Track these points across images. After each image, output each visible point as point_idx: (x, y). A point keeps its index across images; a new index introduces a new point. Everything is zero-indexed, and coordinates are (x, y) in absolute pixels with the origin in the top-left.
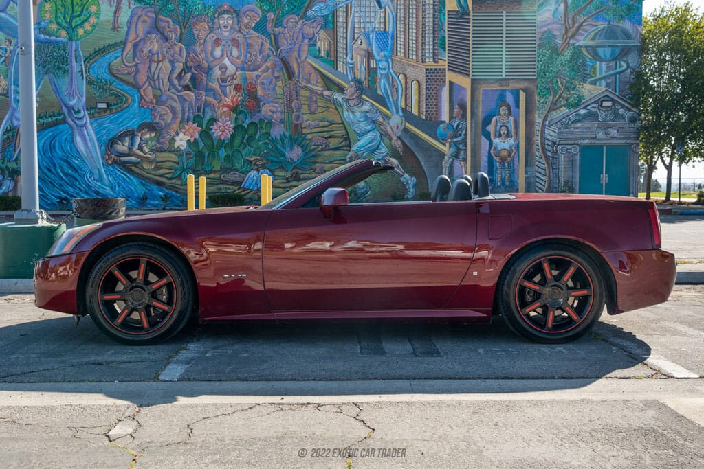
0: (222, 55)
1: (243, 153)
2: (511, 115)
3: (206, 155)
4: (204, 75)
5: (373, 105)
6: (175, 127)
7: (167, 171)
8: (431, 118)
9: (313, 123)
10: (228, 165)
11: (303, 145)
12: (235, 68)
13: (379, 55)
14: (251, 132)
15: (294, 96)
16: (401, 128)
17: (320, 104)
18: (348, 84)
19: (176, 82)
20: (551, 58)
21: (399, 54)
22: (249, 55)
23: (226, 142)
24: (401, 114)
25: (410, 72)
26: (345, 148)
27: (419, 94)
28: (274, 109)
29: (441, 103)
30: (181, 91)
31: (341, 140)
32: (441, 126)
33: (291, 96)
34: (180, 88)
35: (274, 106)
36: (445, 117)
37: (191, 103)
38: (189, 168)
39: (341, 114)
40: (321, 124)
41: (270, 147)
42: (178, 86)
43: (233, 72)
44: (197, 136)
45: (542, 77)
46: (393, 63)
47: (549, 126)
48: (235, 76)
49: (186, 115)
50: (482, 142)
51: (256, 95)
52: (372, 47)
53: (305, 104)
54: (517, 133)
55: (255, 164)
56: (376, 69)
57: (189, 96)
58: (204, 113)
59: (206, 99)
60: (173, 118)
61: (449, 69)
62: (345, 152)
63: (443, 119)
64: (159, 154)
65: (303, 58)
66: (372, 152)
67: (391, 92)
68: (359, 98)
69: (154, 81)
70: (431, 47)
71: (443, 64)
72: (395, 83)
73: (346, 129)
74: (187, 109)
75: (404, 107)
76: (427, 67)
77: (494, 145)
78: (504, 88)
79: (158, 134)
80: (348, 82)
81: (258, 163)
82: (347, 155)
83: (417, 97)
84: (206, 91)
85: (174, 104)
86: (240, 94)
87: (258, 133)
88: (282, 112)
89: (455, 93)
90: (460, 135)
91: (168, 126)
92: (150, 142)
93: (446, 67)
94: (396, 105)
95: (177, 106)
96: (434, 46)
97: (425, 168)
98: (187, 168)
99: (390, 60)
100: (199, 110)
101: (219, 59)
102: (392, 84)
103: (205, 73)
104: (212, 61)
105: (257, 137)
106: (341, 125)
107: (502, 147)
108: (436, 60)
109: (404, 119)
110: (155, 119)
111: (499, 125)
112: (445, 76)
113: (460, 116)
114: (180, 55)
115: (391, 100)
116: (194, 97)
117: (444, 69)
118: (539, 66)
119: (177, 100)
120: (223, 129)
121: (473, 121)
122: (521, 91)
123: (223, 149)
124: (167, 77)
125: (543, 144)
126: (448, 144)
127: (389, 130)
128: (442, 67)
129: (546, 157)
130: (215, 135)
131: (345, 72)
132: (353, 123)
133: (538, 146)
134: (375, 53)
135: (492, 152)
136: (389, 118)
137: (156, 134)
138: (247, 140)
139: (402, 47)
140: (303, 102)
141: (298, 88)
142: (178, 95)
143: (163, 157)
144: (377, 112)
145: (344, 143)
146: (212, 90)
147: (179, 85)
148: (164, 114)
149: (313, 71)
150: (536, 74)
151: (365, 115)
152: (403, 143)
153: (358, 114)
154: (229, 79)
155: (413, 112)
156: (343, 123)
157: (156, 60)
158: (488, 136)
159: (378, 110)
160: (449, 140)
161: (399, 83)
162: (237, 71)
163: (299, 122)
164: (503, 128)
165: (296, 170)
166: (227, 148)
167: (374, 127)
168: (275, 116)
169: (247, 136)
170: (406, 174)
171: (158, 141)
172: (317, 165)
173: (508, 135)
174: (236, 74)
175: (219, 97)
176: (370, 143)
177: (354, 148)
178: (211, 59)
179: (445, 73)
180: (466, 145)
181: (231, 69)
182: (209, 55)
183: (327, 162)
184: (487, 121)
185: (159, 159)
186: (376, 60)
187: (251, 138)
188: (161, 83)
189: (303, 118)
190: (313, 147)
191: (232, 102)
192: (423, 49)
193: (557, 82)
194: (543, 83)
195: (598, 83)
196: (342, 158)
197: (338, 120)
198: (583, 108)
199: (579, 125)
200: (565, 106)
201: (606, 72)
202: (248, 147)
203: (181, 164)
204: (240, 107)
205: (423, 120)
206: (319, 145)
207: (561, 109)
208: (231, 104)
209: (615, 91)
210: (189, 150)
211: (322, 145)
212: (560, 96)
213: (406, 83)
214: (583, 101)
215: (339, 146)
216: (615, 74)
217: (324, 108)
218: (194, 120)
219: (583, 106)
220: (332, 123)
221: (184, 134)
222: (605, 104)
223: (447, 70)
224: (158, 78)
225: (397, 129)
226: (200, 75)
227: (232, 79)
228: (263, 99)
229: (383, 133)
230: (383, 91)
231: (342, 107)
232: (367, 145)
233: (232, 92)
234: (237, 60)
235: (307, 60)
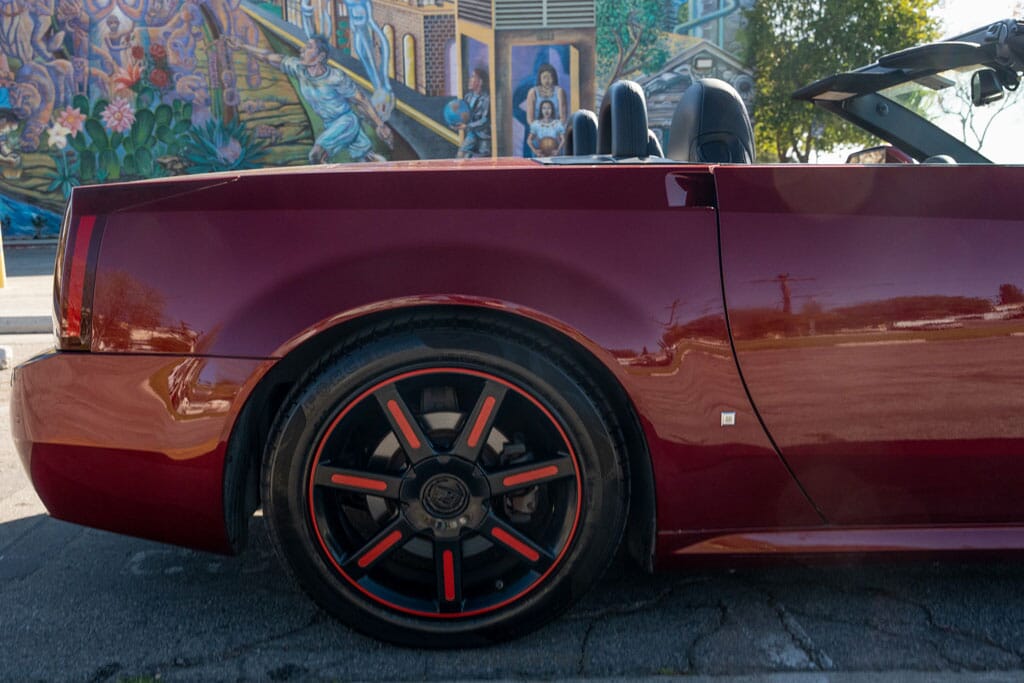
1: (153, 152)
2: (557, 84)
3: (97, 155)
4: (84, 33)
5: (344, 74)
6: (47, 114)
7: (40, 181)
8: (434, 92)
9: (255, 104)
10: (130, 171)
11: (242, 138)
12: (130, 22)
14: (162, 118)
15: (224, 64)
16: (389, 108)
17: (264, 75)
18: (305, 43)
19: (42, 46)
23: (125, 136)
24: (389, 87)
25: (400, 21)
26: (305, 141)
27: (415, 56)
28: (195, 85)
29: (449, 70)
30: (51, 60)
31: (298, 129)
32: (451, 103)
33: (219, 64)
34: (49, 55)
35: (195, 80)
36: (456, 89)
37: (67, 78)
38: (74, 176)
39: (297, 89)
40: (268, 105)
41: (192, 141)
42: (45, 52)
43: (128, 28)
44: (81, 127)
45: (604, 25)
46: (372, 8)
48: (132, 35)
50: (514, 127)
51: (166, 64)
53: (240, 75)
54: (567, 113)
55: (172, 170)
56: (347, 18)
57: (64, 66)
58: (88, 92)
59: (90, 73)
60: (42, 101)
61: (459, 16)
62: (306, 147)
63: (453, 94)
64: (26, 157)
65: (234, 4)
66: (347, 146)
67: (372, 55)
68: (323, 64)
69: (10, 46)
71: (451, 8)
72: (377, 40)
73: (305, 113)
74: (62, 88)
76: (427, 14)
77: (532, 131)
78: (545, 43)
79: (22, 126)
80: (305, 40)
81: (175, 167)
82: (308, 151)
83: (412, 60)
84: (89, 59)
85: (43, 80)
86: (142, 61)
87: (173, 123)
88: (207, 89)
89: (470, 50)
90: (480, 117)
91: (36, 113)
92: (11, 140)
93: (456, 13)
94: (380, 74)
95: (47, 82)
98: (69, 176)
99: (368, 4)
100: (81, 89)
102: (373, 41)
103: (86, 31)
104: (95, 13)
106: (298, 106)
107: (545, 135)
108: (440, 2)
109: (393, 94)
110: (16, 102)
111: (539, 100)
112: (454, 26)
113: (479, 89)
114: (47, 5)
115: (373, 64)
116: (72, 69)
117: (452, 16)
118: (599, 7)
119: (47, 73)
120: (119, 116)
121: (499, 95)
122: (572, 47)
123: (121, 147)
124: (29, 38)
126: (461, 132)
127: (371, 112)
128: (449, 13)
130: (108, 126)
131: (300, 25)
132: (316, 102)
135: (529, 142)
136: (370, 93)
137: (19, 127)
138: (158, 132)
140: (238, 72)
141: (230, 51)
142: (47, 67)
143: (33, 161)
144: (351, 86)
145: (303, 134)
146: (98, 56)
147: (49, 51)
148: (29, 96)
149: (251, 23)
150: (594, 20)
151: (334, 89)
153: (323, 89)
154: (123, 39)
155: (407, 84)
156: (300, 103)
157: (9, 11)
158: (522, 117)
159: (352, 81)
160: (464, 126)
161: (383, 39)
162: (134, 26)
163: (233, 103)
164: (546, 105)
166: (128, 146)
167: (348, 107)
168: (196, 94)
169: (156, 127)
171: (23, 137)
173: (553, 116)
174: (132, 31)
175: (108, 67)
176: (343, 132)
177: (319, 141)
178: (93, 8)
179: (454, 22)
180: (489, 133)
181: (125, 24)
182: (90, 2)
183: (279, 162)
184: (520, 95)
185: (26, 164)
186: (347, 5)
187: (162, 130)
188: (20, 49)
189: (238, 96)
190: (257, 141)
191: (131, 74)
193: (628, 31)
194: (606, 33)
195: (691, 31)
196: (303, 156)
197: (292, 98)
198: (668, 71)
199: (662, 97)
200: (639, 68)
201: (703, 14)
202: (159, 143)
203: (60, 170)
204: (143, 82)
205: (422, 95)
206: (265, 138)
207: (635, 73)
208: (128, 78)
209: (718, 44)
210: (72, 149)
211: (271, 137)
212: (633, 54)
213: (395, 39)
214: (668, 60)
215: (297, 138)
216: (717, 18)
217: (271, 80)
218: (74, 104)
219: (667, 68)
220: (285, 104)
221: (62, 124)
222: (702, 64)
223: (456, 16)
224: (15, 41)
225: (384, 109)
226: (79, 35)
227: (128, 39)
228: (175, 70)
229: (362, 116)
230: (359, 51)
231: (297, 78)
232: (339, 135)
233: (130, 60)
234: (132, 9)
235: (241, 6)
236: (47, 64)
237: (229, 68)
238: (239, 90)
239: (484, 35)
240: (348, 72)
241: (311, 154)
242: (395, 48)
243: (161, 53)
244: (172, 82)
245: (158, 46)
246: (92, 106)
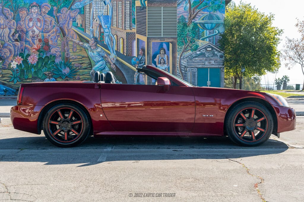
0: (33, 26)
1: (43, 70)
2: (165, 54)
3: (25, 71)
5: (102, 49)
6: (11, 58)
7: (7, 78)
8: (129, 55)
9: (75, 57)
10: (35, 76)
11: (70, 67)
12: (39, 32)
13: (105, 26)
14: (46, 60)
15: (66, 45)
16: (115, 59)
17: (78, 48)
20: (183, 28)
21: (114, 26)
22: (45, 26)
23: (34, 65)
24: (115, 53)
25: (119, 34)
26: (89, 68)
27: (123, 44)
28: (57, 50)
29: (133, 48)
30: (14, 42)
31: (87, 65)
32: (133, 58)
33: (64, 45)
34: (13, 40)
35: (56, 49)
36: (135, 54)
37: (18, 47)
38: (18, 77)
39: (87, 53)
40: (78, 57)
41: (55, 67)
43: (38, 34)
44: (21, 62)
45: (180, 37)
46: (111, 30)
47: (183, 59)
49: (16, 52)
52: (101, 23)
53: (71, 48)
54: (168, 62)
55: (48, 76)
56: (103, 32)
57: (17, 44)
58: (24, 52)
59: (25, 45)
60: (10, 54)
62: (89, 70)
63: (134, 56)
64: (3, 70)
65: (70, 27)
66: (102, 70)
67: (111, 43)
68: (96, 46)
69: (1, 37)
70: (129, 23)
71: (134, 30)
72: (112, 39)
73: (90, 60)
74: (16, 50)
75: (116, 50)
76: (127, 32)
77: (158, 67)
78: (162, 41)
79: (3, 61)
80: (91, 39)
83: (122, 45)
84: (25, 42)
85: (11, 48)
86: (41, 43)
87: (49, 62)
88: (60, 52)
89: (140, 43)
90: (142, 63)
91: (8, 57)
94: (113, 49)
95: (12, 48)
96: (130, 22)
97: (126, 78)
100: (22, 51)
101: (32, 27)
102: (111, 40)
103: (25, 34)
104: (28, 28)
105: (49, 63)
108: (131, 29)
109: (116, 55)
110: (2, 54)
111: (160, 58)
112: (135, 36)
113: (142, 54)
114: (14, 26)
115: (110, 46)
116: (20, 45)
117: (135, 33)
118: (178, 31)
119: (12, 46)
120: (33, 59)
121: (148, 56)
122: (170, 43)
123: (33, 68)
124: (8, 36)
125: (180, 67)
126: (136, 67)
127: (109, 60)
128: (134, 32)
129: (182, 73)
130: (29, 62)
131: (89, 34)
132: (93, 57)
133: (178, 68)
134: (103, 25)
136: (110, 55)
138: (44, 64)
139: (116, 22)
140: (70, 47)
141: (68, 41)
142: (12, 44)
143: (6, 72)
144: (104, 52)
145: (89, 66)
147: (13, 39)
148: (6, 52)
149: (74, 33)
150: (177, 35)
151: (99, 54)
152: (116, 66)
153: (95, 53)
155: (121, 52)
156: (88, 57)
157: (2, 27)
159: (104, 51)
160: (137, 65)
161: (114, 39)
163: (68, 56)
164: (162, 60)
165: (67, 78)
166: (35, 68)
167: (103, 59)
168: (57, 53)
169: (44, 63)
170: (117, 80)
171: (3, 65)
172: (77, 76)
173: (164, 63)
175: (31, 45)
176: (101, 66)
177: (93, 68)
178: (28, 27)
179: (135, 34)
181: (37, 32)
182: (27, 25)
183: (81, 74)
184: (154, 57)
185: (3, 73)
186: (103, 28)
187: (46, 64)
189: (70, 55)
190: (75, 68)
191: (37, 47)
192: (125, 24)
193: (187, 39)
194: (180, 39)
195: (205, 40)
196: (88, 73)
197: (86, 55)
198: (198, 51)
199: (197, 59)
200: (190, 50)
201: (209, 35)
202: (45, 68)
203: (14, 75)
204: (41, 49)
205: (125, 56)
206: (77, 67)
207: (188, 51)
208: (37, 48)
209: (213, 44)
210: (18, 69)
211: (79, 67)
212: (188, 46)
213: (117, 39)
214: (198, 48)
215: (87, 67)
216: (213, 36)
217: (80, 50)
218: (20, 55)
219: (198, 50)
220: (83, 57)
221: (15, 61)
222: (208, 49)
223: (136, 33)
224: (3, 36)
225: (113, 60)
226: (23, 35)
227: (37, 37)
228: (51, 46)
229: (107, 61)
230: (107, 42)
231: (88, 50)
232: (99, 67)
233: (38, 42)
234: (40, 28)
235: (72, 28)
236: (12, 43)
237: (67, 46)
238: (70, 53)
239: (144, 39)
240: (103, 48)
241: (91, 72)
242: (117, 42)
243: (47, 41)
244: (50, 50)
245: (46, 39)
246: (25, 56)
